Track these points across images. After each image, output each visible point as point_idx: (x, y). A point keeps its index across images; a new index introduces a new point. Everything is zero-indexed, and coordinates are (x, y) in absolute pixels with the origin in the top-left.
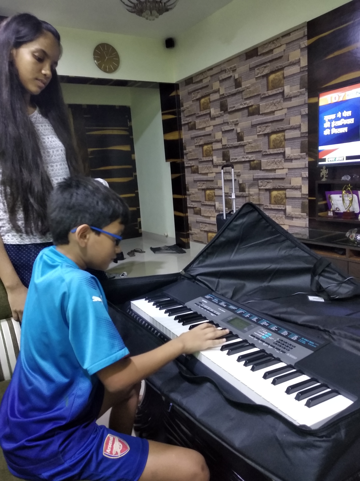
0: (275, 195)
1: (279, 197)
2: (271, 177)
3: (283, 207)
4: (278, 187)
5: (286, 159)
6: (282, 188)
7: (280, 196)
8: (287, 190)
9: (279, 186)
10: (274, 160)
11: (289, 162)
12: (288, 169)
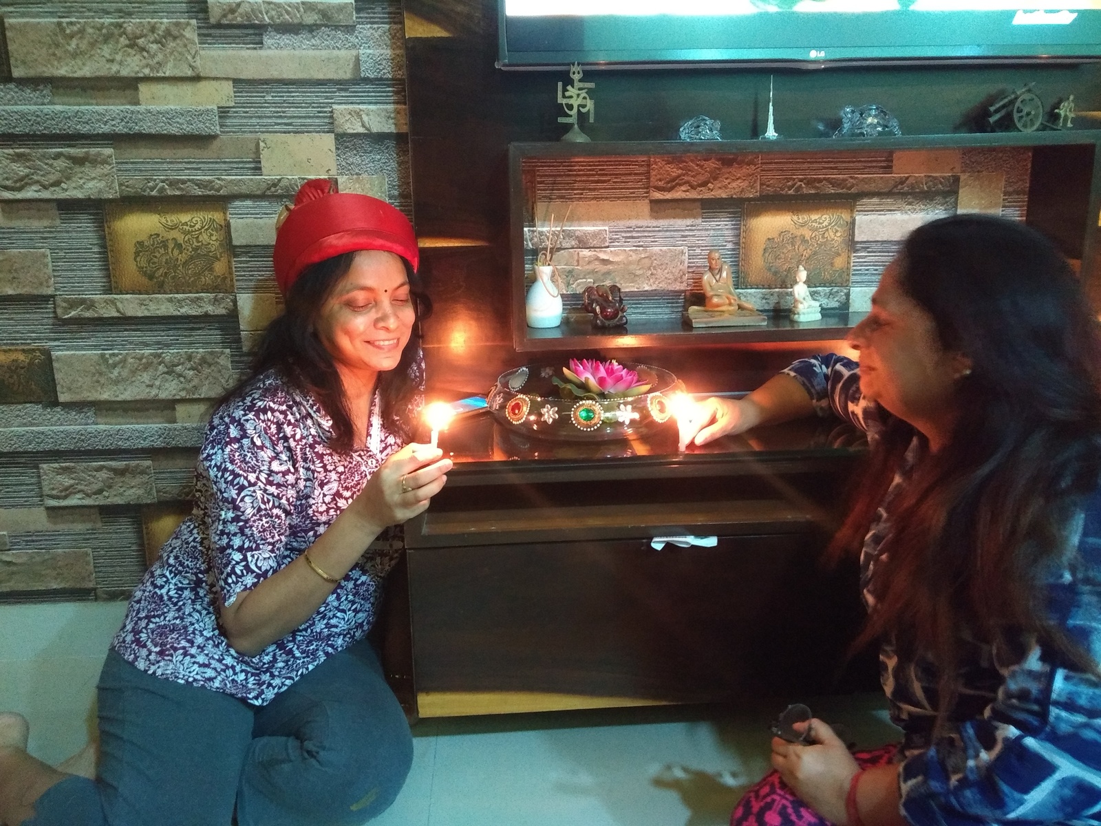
0: (143, 237)
1: (178, 246)
2: (106, 129)
3: (216, 301)
4: (162, 189)
5: (213, 21)
6: (198, 192)
7: (181, 238)
8: (237, 203)
9: (172, 184)
10: (120, 26)
11: (240, 40)
12: (236, 81)
